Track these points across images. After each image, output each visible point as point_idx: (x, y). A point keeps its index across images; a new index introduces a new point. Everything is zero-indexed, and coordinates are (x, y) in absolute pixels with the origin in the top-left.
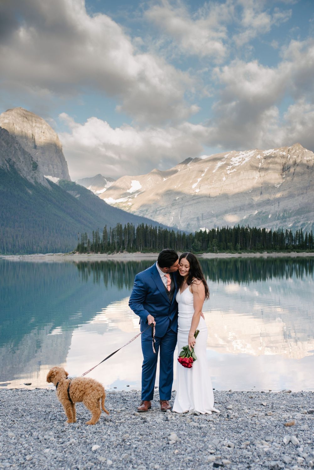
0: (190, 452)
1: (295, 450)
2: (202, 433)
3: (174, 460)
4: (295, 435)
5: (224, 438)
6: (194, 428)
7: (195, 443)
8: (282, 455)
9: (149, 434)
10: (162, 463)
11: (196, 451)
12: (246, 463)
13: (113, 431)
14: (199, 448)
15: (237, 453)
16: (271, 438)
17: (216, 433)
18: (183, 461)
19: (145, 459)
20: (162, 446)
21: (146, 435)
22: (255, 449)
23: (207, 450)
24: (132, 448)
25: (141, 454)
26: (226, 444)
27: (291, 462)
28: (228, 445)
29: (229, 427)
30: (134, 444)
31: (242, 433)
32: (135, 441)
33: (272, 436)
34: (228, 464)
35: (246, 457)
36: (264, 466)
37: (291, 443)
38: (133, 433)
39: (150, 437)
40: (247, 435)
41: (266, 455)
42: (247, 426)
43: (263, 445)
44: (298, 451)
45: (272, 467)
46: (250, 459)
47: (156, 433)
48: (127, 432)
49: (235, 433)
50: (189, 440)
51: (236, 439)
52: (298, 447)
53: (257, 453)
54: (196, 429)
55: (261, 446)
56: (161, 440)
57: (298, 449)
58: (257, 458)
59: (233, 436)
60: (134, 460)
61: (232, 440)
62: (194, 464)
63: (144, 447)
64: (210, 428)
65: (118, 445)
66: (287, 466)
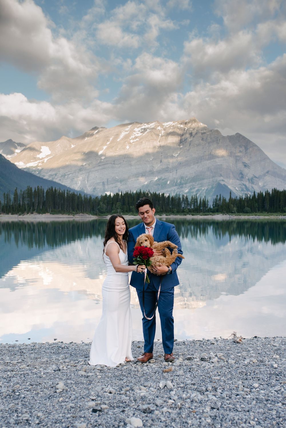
0: (74, 399)
1: (168, 393)
2: (88, 382)
3: (57, 408)
4: (171, 380)
5: (107, 385)
6: (82, 377)
7: (80, 391)
8: (156, 398)
9: (38, 384)
10: (45, 411)
11: (79, 398)
12: (122, 407)
13: (5, 382)
14: (83, 396)
15: (116, 399)
16: (148, 384)
17: (101, 381)
18: (65, 408)
19: (30, 407)
20: (49, 394)
21: (36, 385)
22: (134, 394)
23: (89, 396)
24: (21, 398)
25: (27, 403)
26: (107, 391)
27: (162, 404)
28: (109, 392)
29: (113, 375)
30: (23, 394)
31: (124, 380)
32: (25, 391)
33: (151, 381)
34: (106, 409)
35: (123, 402)
36: (138, 410)
37: (166, 387)
38: (24, 384)
39: (39, 387)
40: (128, 382)
41: (141, 399)
42: (130, 374)
43: (141, 390)
44: (170, 394)
45: (144, 409)
46: (126, 403)
47: (45, 383)
48: (18, 383)
49: (118, 380)
50: (75, 388)
51: (118, 386)
52: (171, 391)
53: (134, 398)
54: (83, 378)
55: (139, 391)
56: (50, 389)
57: (171, 392)
58: (133, 403)
59: (116, 383)
60: (19, 409)
61: (114, 386)
62: (75, 410)
63: (32, 396)
64: (97, 377)
65: (7, 396)
66: (158, 408)
